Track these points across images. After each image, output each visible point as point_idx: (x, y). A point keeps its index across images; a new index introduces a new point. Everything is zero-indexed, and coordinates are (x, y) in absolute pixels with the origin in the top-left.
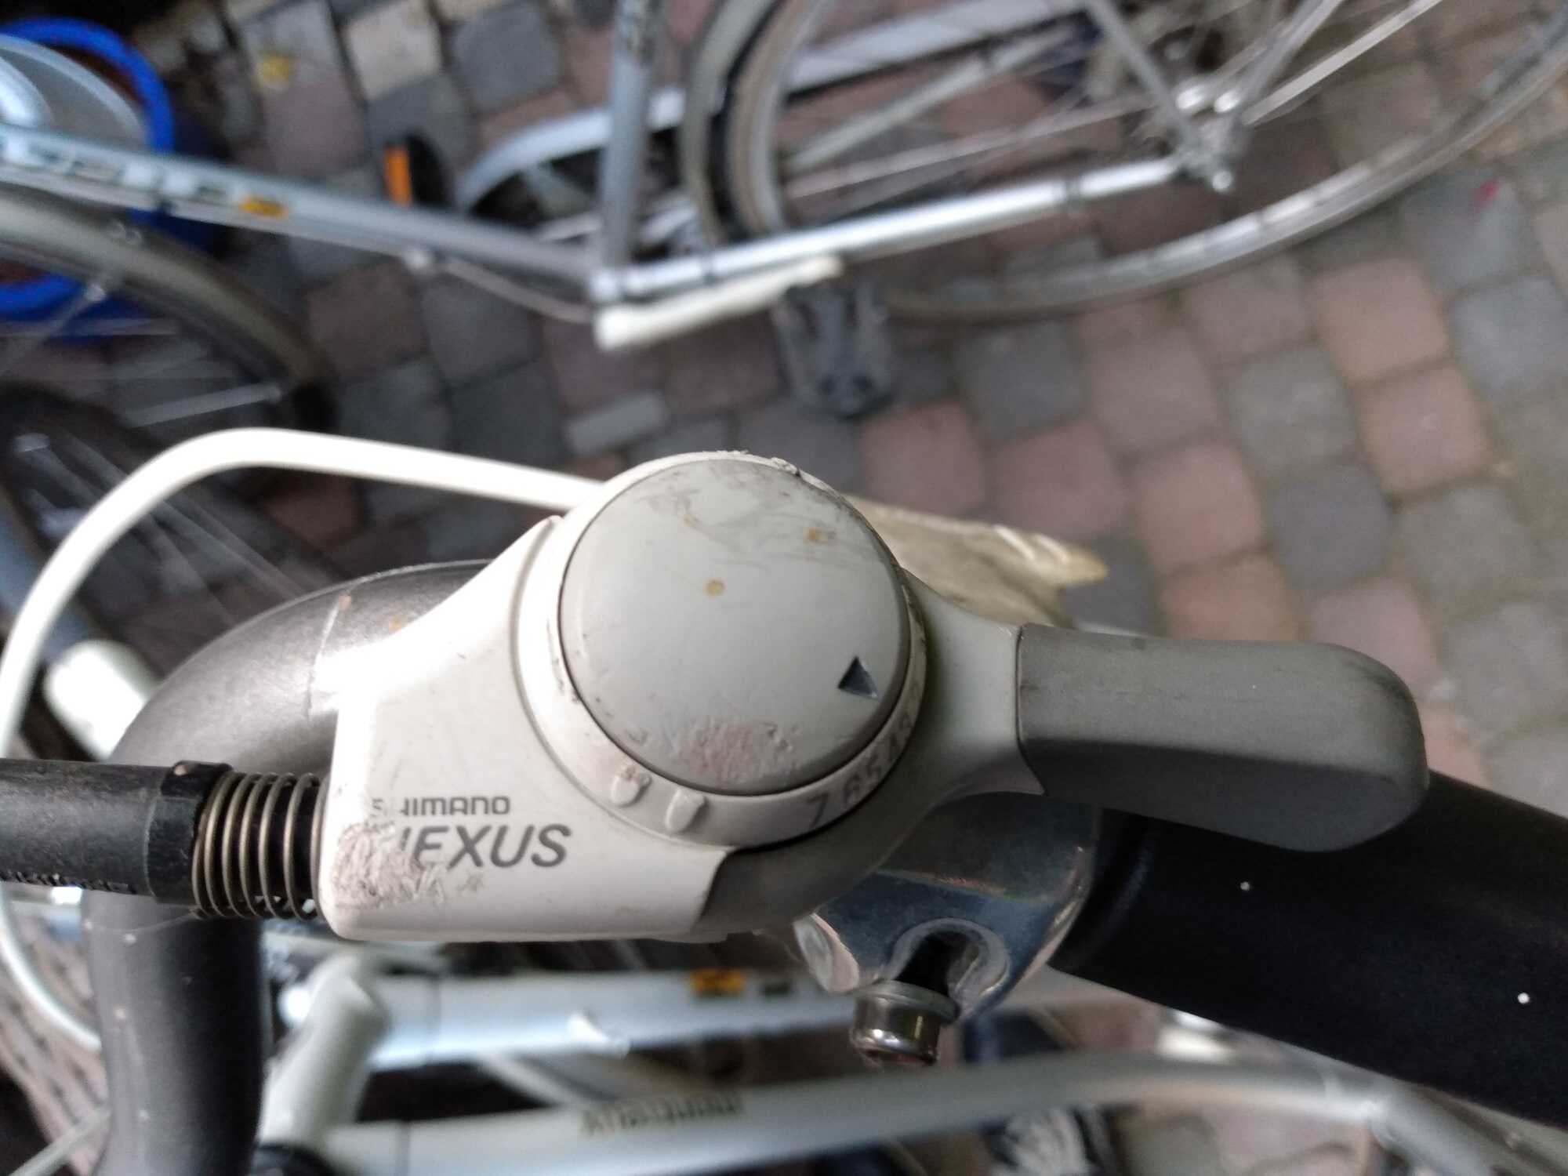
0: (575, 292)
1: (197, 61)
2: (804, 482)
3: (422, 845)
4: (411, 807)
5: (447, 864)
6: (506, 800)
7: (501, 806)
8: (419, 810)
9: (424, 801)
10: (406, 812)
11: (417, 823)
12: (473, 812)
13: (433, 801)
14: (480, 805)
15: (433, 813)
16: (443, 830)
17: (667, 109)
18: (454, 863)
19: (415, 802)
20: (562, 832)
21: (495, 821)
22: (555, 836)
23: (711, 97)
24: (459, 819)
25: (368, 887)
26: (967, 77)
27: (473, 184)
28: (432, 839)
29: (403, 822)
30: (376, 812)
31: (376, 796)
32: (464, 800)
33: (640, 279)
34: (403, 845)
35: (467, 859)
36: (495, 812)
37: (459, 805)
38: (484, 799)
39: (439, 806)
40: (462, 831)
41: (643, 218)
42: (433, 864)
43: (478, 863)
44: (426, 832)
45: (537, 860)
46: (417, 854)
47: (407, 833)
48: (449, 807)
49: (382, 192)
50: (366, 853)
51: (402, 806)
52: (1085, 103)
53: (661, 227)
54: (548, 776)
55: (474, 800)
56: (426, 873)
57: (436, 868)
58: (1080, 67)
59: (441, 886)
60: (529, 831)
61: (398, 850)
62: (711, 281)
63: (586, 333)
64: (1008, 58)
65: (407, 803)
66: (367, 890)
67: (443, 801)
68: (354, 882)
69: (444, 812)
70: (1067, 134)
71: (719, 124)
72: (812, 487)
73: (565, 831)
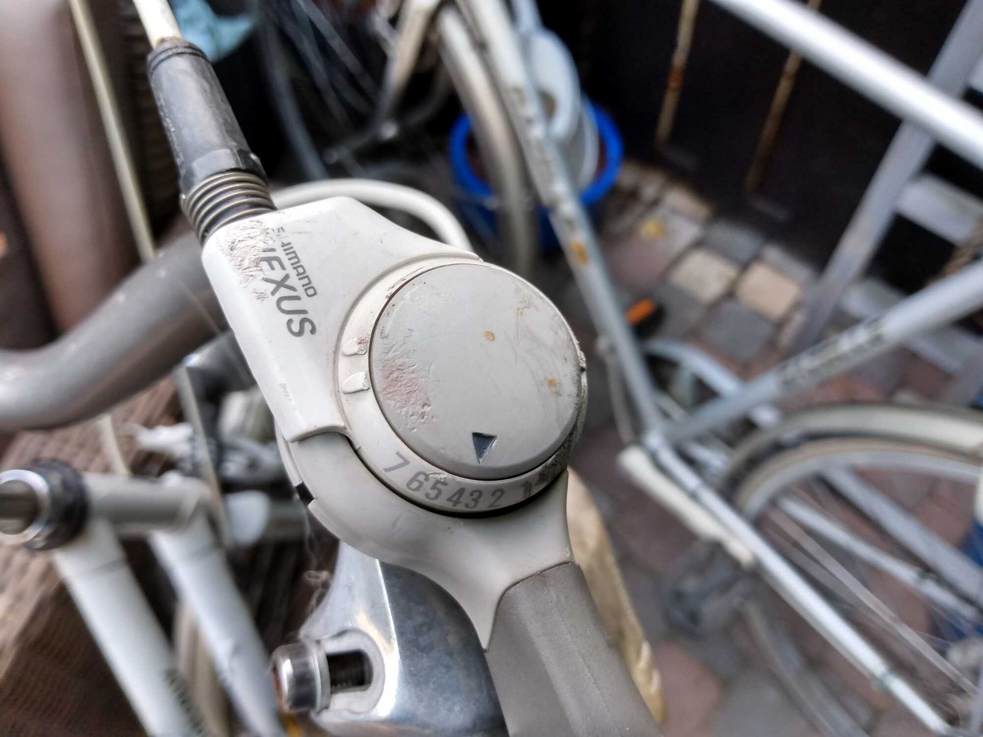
0: (638, 430)
1: (633, 195)
2: (579, 376)
3: (269, 260)
4: (287, 247)
5: (265, 277)
6: (315, 293)
7: (311, 292)
8: (288, 252)
9: (294, 252)
10: (283, 245)
11: (280, 253)
12: (300, 279)
13: (296, 257)
14: (306, 281)
15: (290, 259)
16: (283, 268)
17: (766, 416)
18: (267, 280)
19: (292, 248)
20: (312, 329)
21: (300, 292)
22: (307, 326)
23: (789, 434)
24: (293, 273)
25: (234, 245)
26: (905, 573)
27: (661, 346)
28: (275, 264)
29: (277, 246)
30: (276, 231)
31: (285, 229)
32: (305, 272)
33: (668, 458)
34: (265, 251)
35: (273, 286)
36: (306, 290)
37: (301, 270)
38: (310, 282)
39: (295, 260)
40: (287, 277)
41: (701, 440)
42: (261, 270)
43: (273, 293)
44: (277, 259)
45: (290, 322)
46: (263, 259)
47: (273, 250)
48: (297, 265)
49: (625, 308)
50: (251, 235)
51: (285, 242)
52: (943, 653)
53: (702, 453)
54: (339, 310)
55: (307, 277)
56: (255, 269)
57: (261, 273)
58: (959, 635)
59: (252, 280)
60: (304, 312)
61: (260, 249)
62: (693, 496)
63: (620, 447)
64: (932, 590)
65: (289, 244)
66: (232, 245)
67: (299, 261)
68: (233, 237)
69: (292, 264)
70: (919, 656)
71: (778, 448)
72: (579, 381)
73: (313, 331)
